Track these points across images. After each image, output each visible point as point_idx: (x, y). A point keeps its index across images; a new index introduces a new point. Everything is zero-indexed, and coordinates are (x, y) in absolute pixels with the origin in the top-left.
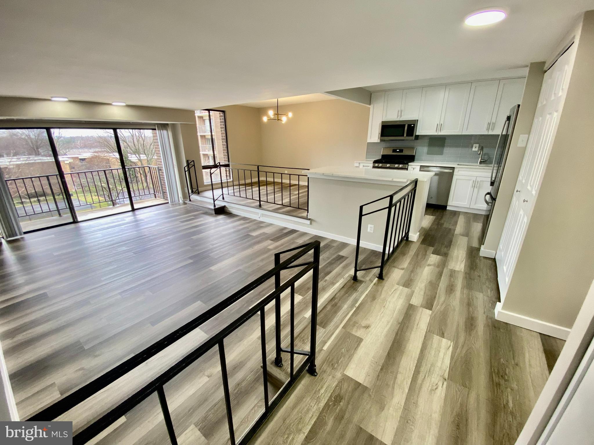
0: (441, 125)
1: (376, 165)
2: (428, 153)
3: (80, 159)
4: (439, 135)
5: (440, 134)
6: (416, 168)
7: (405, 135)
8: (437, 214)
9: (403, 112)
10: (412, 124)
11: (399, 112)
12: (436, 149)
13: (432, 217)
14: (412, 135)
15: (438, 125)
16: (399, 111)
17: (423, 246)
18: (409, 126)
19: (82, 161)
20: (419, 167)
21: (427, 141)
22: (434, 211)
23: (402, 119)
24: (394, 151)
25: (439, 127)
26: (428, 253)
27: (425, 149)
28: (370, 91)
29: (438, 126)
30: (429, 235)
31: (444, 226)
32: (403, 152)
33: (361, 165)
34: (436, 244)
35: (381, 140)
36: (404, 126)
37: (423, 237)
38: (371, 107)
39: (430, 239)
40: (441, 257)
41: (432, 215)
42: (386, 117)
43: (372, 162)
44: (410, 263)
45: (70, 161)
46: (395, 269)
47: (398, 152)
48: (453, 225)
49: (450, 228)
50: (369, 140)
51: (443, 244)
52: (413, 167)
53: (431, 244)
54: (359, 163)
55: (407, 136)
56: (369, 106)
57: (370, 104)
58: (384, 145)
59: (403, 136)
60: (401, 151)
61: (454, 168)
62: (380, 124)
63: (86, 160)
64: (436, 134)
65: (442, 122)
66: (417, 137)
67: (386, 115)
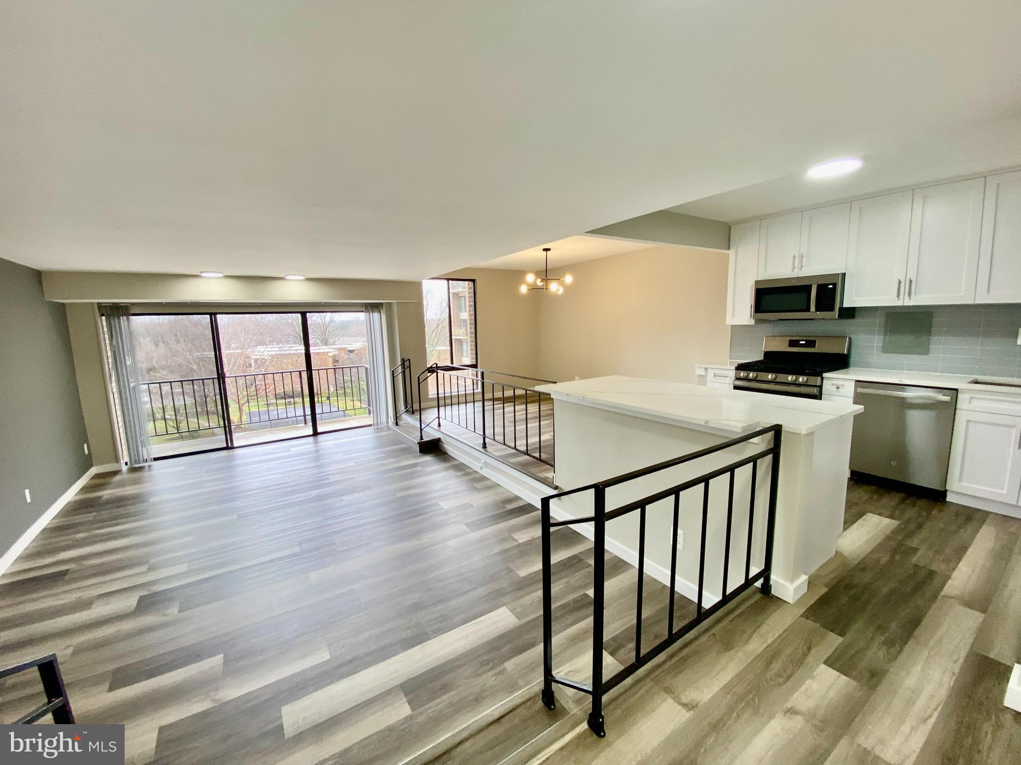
0: (911, 281)
1: (742, 374)
2: (886, 350)
3: (349, 351)
4: (909, 307)
5: (908, 303)
6: (843, 386)
7: (813, 308)
8: (911, 513)
9: (804, 259)
10: (830, 284)
11: (797, 260)
12: (907, 339)
13: (886, 521)
14: (832, 309)
15: (900, 282)
16: (795, 257)
17: (811, 624)
18: (822, 288)
19: (350, 353)
20: (853, 383)
21: (879, 320)
22: (902, 501)
23: (802, 274)
24: (793, 343)
25: (904, 288)
26: (810, 659)
27: (877, 340)
28: (725, 223)
29: (903, 284)
30: (850, 586)
31: (914, 560)
32: (814, 347)
33: (711, 373)
34: (858, 625)
35: (758, 321)
36: (808, 288)
37: (824, 590)
38: (731, 252)
39: (844, 599)
40: (854, 683)
41: (891, 517)
42: (765, 271)
43: (734, 368)
44: (727, 689)
45: (334, 353)
46: (664, 700)
47: (802, 346)
48: (948, 561)
49: (933, 568)
50: (730, 321)
51: (880, 629)
52: (839, 383)
53: (839, 626)
54: (706, 369)
55: (817, 310)
56: (728, 252)
57: (729, 248)
58: (767, 329)
59: (808, 309)
60: (811, 343)
61: (956, 390)
62: (752, 286)
63: (355, 352)
64: (899, 303)
65: (912, 275)
66: (849, 313)
67: (766, 266)
